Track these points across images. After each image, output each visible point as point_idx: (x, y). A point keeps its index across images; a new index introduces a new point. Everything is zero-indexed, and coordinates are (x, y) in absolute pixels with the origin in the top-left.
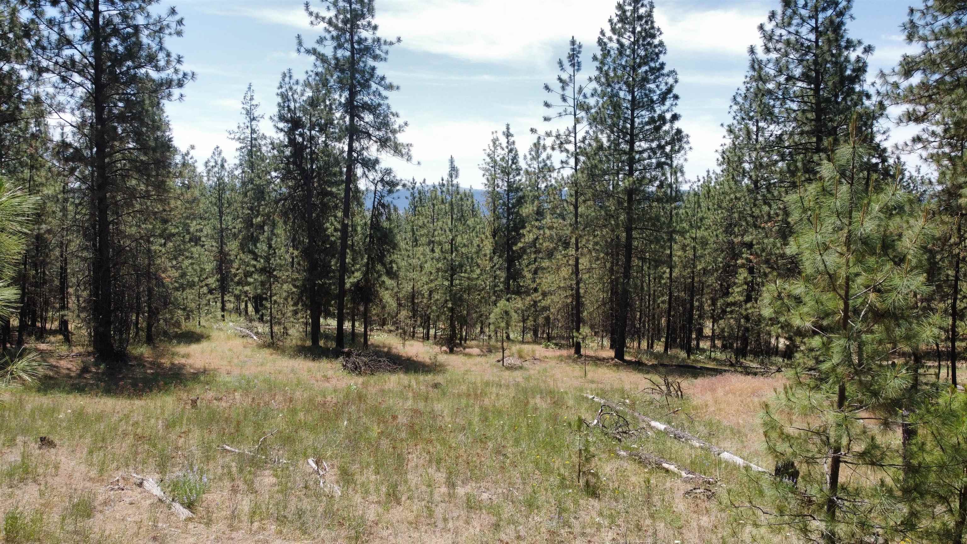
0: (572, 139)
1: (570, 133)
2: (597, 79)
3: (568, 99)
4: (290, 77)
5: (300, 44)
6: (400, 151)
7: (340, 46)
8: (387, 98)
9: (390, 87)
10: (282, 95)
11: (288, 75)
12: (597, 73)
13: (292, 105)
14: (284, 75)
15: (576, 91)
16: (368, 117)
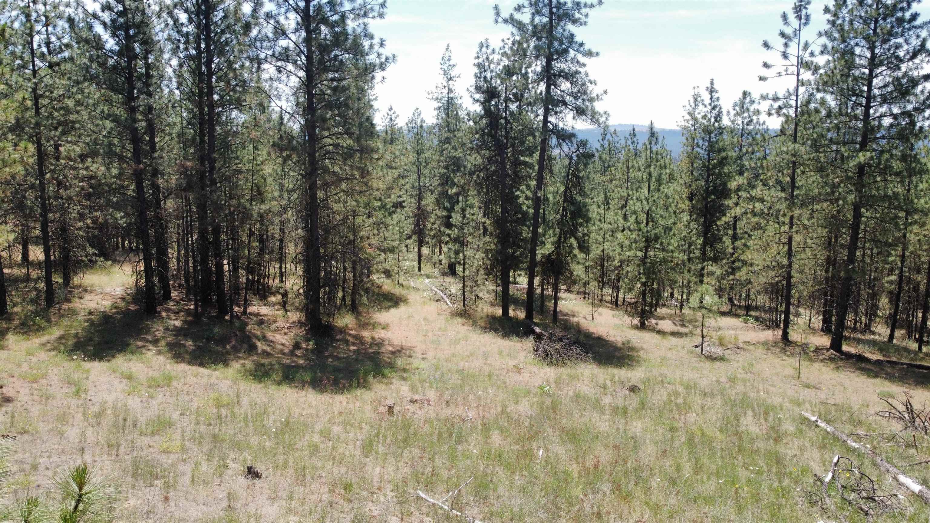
0: (793, 103)
1: (790, 95)
2: (828, 34)
3: (791, 58)
4: (487, 47)
5: (498, 14)
6: (598, 120)
7: (538, 12)
8: (585, 65)
9: (590, 54)
10: (479, 66)
11: (485, 45)
12: (828, 27)
13: (488, 75)
14: (481, 45)
15: (801, 48)
16: (565, 85)
